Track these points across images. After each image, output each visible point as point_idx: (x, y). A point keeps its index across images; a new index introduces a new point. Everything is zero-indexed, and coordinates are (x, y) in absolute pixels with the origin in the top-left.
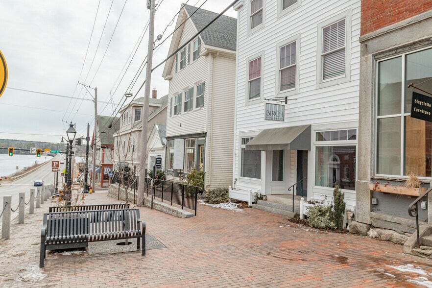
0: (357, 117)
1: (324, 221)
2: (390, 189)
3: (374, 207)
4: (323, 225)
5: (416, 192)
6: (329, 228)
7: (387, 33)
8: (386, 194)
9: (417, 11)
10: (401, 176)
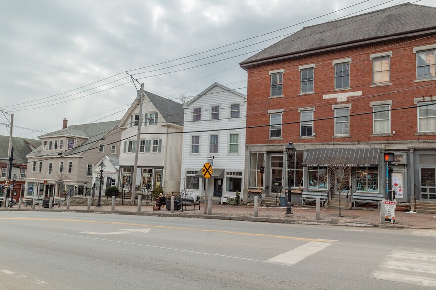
0: (244, 168)
1: (233, 202)
2: (252, 191)
3: (248, 197)
4: (233, 203)
5: (260, 191)
6: (235, 205)
7: (254, 146)
8: (252, 192)
9: (261, 143)
10: (256, 187)
